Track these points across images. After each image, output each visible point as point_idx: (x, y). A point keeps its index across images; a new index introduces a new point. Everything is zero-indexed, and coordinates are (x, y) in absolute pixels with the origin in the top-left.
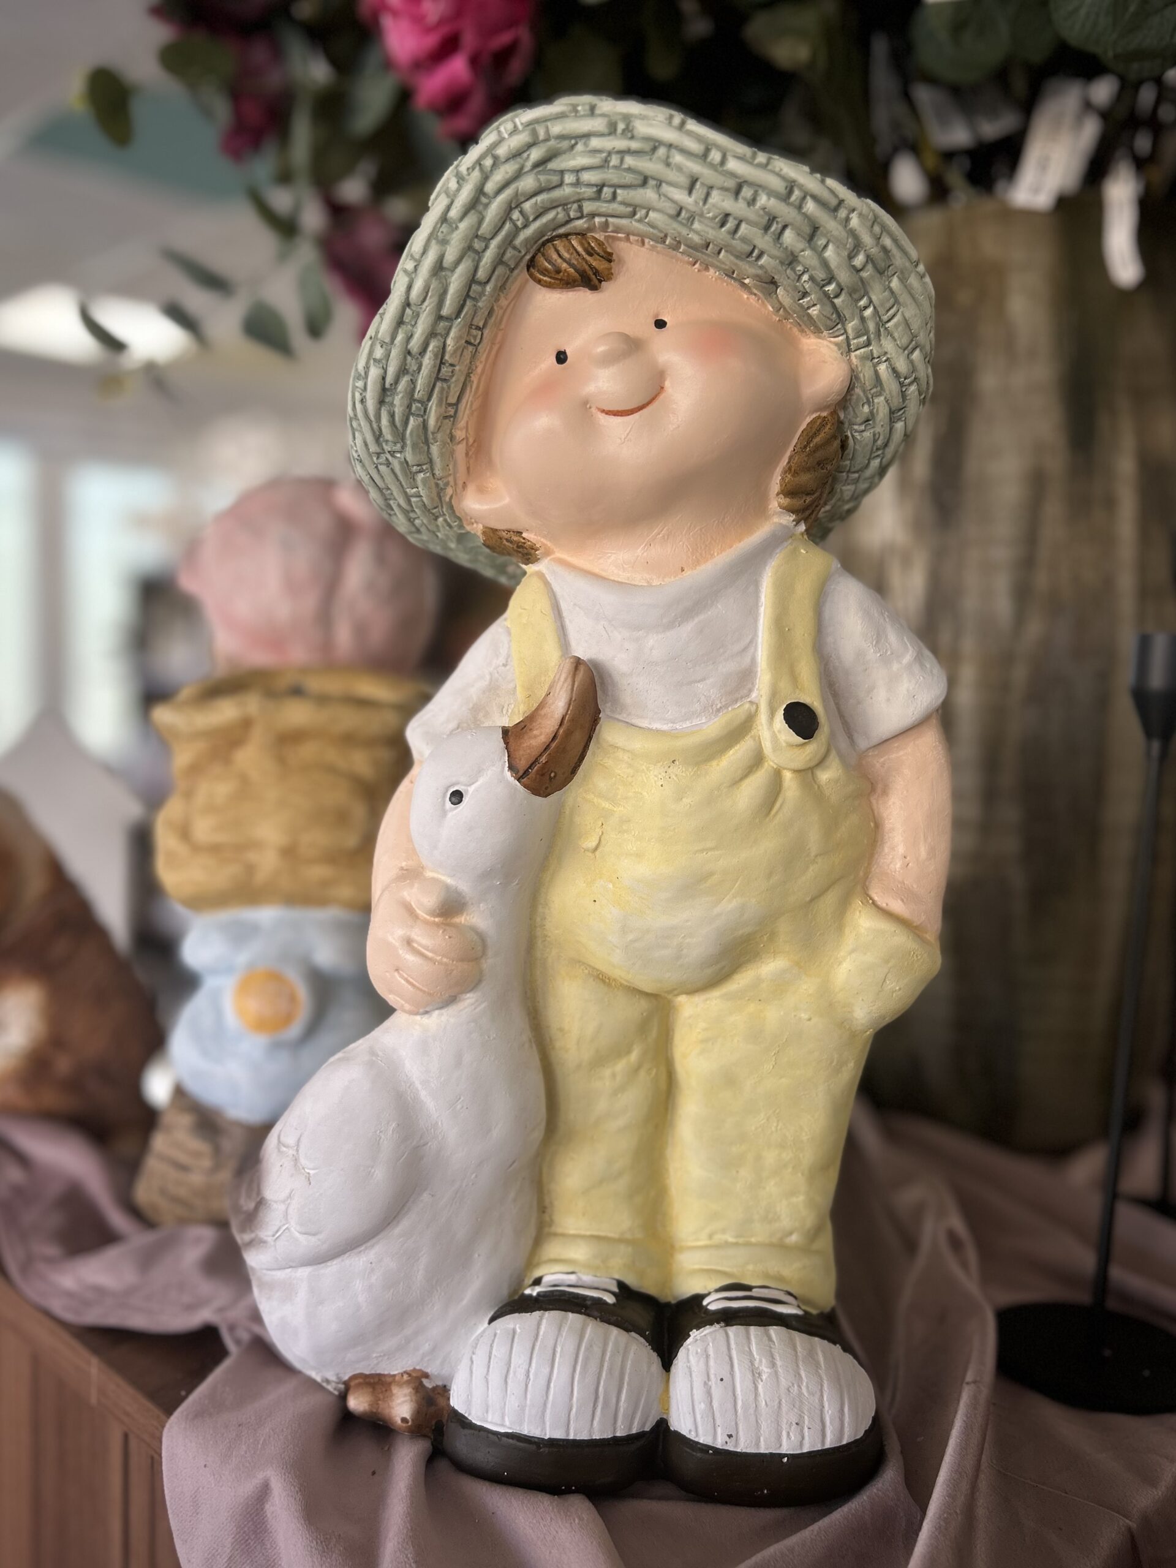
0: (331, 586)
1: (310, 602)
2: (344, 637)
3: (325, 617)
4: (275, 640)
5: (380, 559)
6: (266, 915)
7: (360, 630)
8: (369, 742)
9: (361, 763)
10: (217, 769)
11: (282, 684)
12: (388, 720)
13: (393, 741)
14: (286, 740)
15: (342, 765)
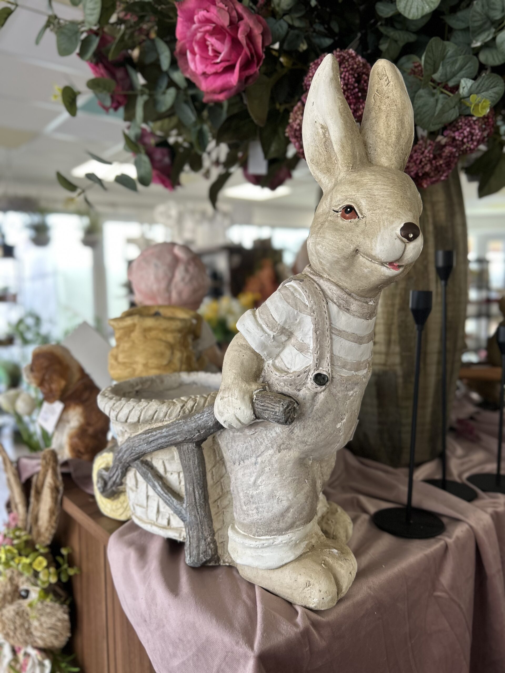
0: (170, 280)
1: (163, 285)
2: (174, 295)
3: (168, 289)
4: (153, 297)
5: (187, 270)
7: (180, 294)
8: (172, 331)
9: (170, 338)
10: (126, 339)
11: (153, 311)
12: (178, 325)
13: (180, 331)
14: (146, 330)
15: (164, 338)
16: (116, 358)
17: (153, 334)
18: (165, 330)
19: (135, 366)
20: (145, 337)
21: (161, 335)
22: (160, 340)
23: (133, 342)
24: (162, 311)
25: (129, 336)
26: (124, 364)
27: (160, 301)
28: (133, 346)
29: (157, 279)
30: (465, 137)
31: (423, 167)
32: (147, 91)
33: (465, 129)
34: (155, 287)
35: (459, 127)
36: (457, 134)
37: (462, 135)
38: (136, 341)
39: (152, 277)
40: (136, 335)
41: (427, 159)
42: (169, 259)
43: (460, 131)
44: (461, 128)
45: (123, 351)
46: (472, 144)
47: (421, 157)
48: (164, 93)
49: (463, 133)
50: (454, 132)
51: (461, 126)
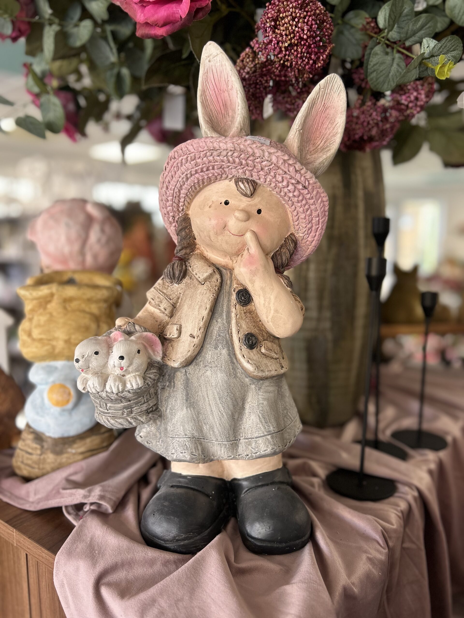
0: (84, 241)
1: (76, 247)
2: (89, 259)
3: (82, 252)
4: (64, 260)
5: (103, 231)
6: (59, 364)
7: (95, 257)
8: (97, 301)
9: (94, 308)
10: (41, 311)
11: (66, 277)
12: (104, 294)
13: (105, 301)
14: (66, 301)
15: (87, 309)
16: (29, 334)
17: (74, 305)
18: (90, 300)
19: (54, 343)
20: (65, 308)
21: (84, 306)
22: (84, 311)
23: (51, 314)
24: (77, 277)
25: (45, 309)
26: (40, 340)
27: (72, 265)
28: (51, 319)
29: (69, 240)
30: (411, 102)
31: (370, 130)
32: (57, 21)
33: (412, 94)
34: (67, 250)
35: (407, 91)
36: (404, 97)
37: (409, 99)
38: (55, 314)
39: (63, 239)
40: (53, 306)
41: (375, 121)
42: (81, 217)
43: (407, 95)
44: (408, 93)
45: (39, 326)
46: (416, 110)
47: (369, 119)
48: (77, 26)
49: (409, 97)
50: (401, 95)
51: (409, 90)
